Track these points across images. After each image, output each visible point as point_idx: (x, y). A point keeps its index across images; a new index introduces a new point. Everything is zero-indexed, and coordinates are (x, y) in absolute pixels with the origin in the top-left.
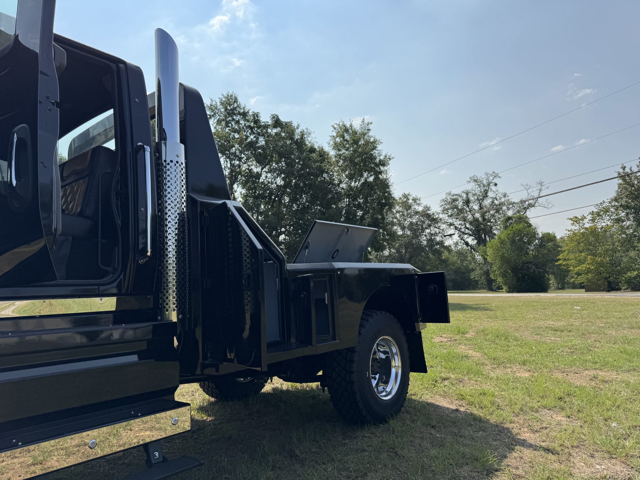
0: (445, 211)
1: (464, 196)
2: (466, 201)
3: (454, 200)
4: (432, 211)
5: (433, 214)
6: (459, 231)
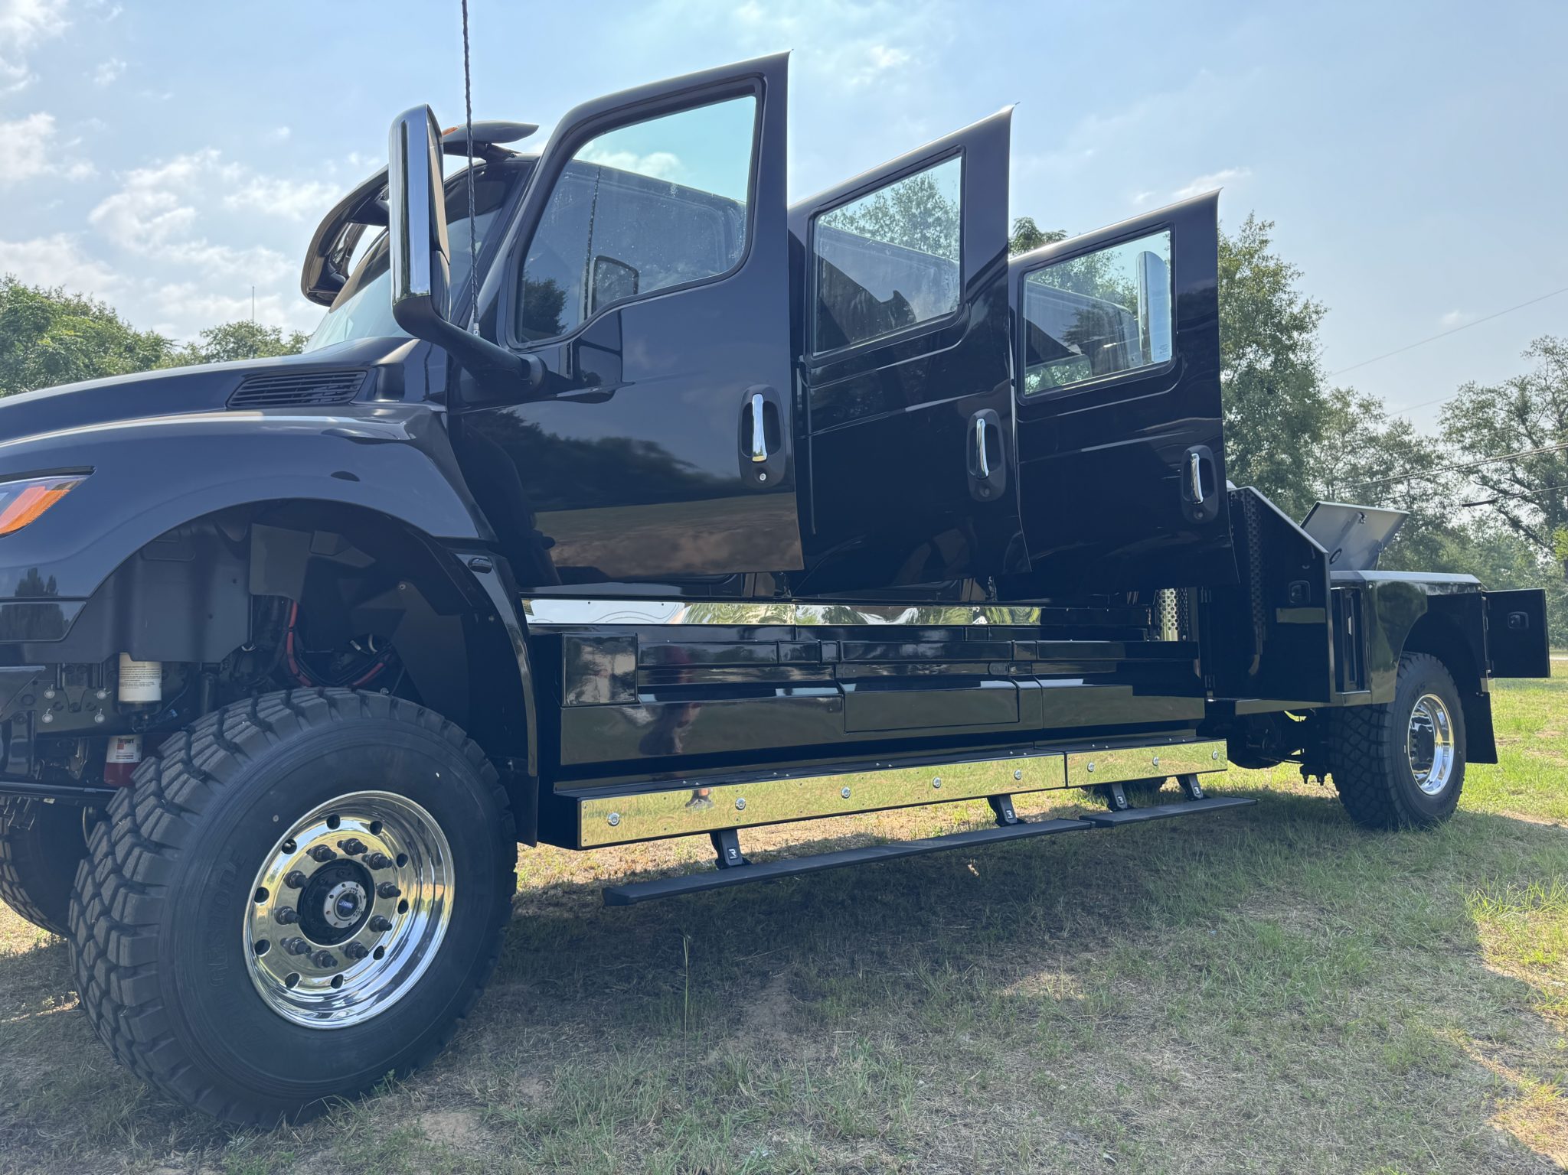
0: (1453, 434)
1: (1514, 393)
2: (1517, 409)
3: (1483, 406)
4: (1415, 435)
5: (1419, 443)
6: (1492, 487)
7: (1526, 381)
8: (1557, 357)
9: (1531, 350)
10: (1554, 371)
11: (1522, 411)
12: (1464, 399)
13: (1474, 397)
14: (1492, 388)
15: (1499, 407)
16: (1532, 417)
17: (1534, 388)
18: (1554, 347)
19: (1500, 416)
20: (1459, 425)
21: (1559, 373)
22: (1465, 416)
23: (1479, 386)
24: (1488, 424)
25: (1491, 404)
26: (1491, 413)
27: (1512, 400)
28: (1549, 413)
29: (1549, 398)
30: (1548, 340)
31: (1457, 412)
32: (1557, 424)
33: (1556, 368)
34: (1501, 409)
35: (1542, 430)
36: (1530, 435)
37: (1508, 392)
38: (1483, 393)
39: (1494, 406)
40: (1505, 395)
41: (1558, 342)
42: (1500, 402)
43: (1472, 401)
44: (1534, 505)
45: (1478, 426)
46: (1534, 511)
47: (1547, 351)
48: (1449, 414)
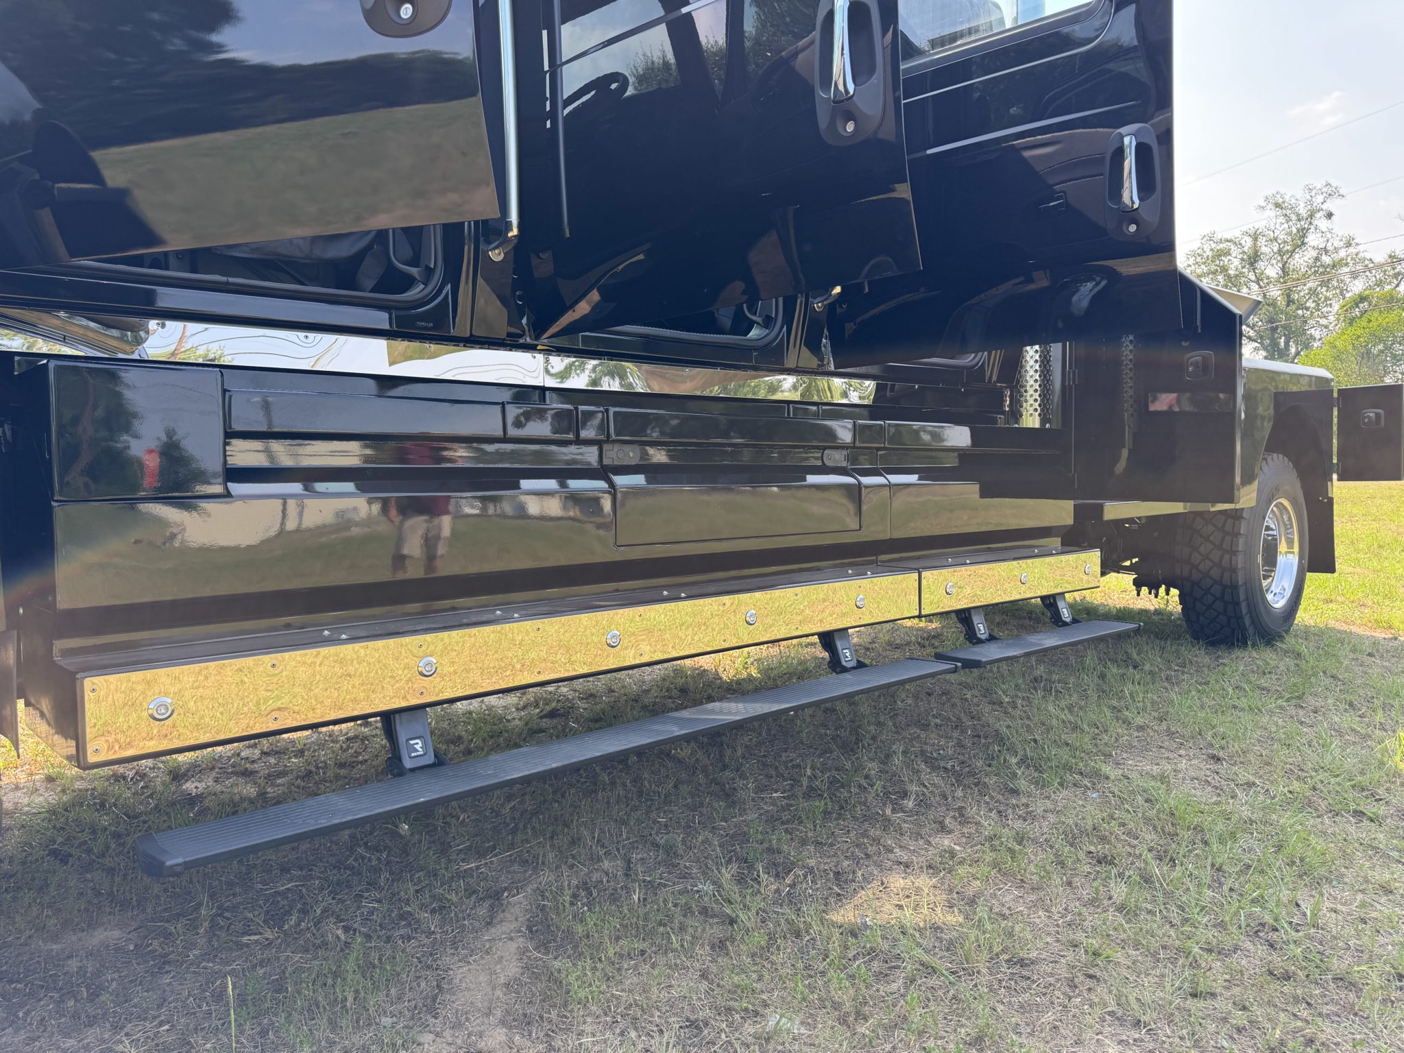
1: (1248, 243)
2: (1249, 257)
3: (1220, 254)
7: (1258, 233)
8: (1284, 212)
9: (1264, 204)
10: (1282, 224)
11: (1253, 259)
12: (1205, 247)
13: (1214, 246)
14: (1229, 238)
15: (1234, 255)
16: (1260, 265)
17: (1264, 238)
18: (1284, 202)
19: (1234, 263)
20: (1198, 271)
21: (1286, 226)
22: (1204, 263)
23: (1218, 236)
24: (1224, 269)
25: (1227, 253)
26: (1226, 261)
27: (1246, 249)
28: (1274, 262)
29: (1276, 249)
30: (1279, 196)
31: (1199, 259)
32: (1280, 272)
33: (1283, 221)
34: (1236, 257)
35: (1268, 278)
36: (1258, 282)
37: (1243, 242)
38: (1221, 242)
39: (1230, 255)
40: (1240, 244)
41: (1287, 198)
42: (1235, 251)
43: (1212, 250)
44: (1257, 345)
45: (1214, 273)
46: (1256, 349)
47: (1277, 205)
48: (1191, 261)
